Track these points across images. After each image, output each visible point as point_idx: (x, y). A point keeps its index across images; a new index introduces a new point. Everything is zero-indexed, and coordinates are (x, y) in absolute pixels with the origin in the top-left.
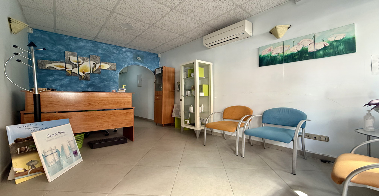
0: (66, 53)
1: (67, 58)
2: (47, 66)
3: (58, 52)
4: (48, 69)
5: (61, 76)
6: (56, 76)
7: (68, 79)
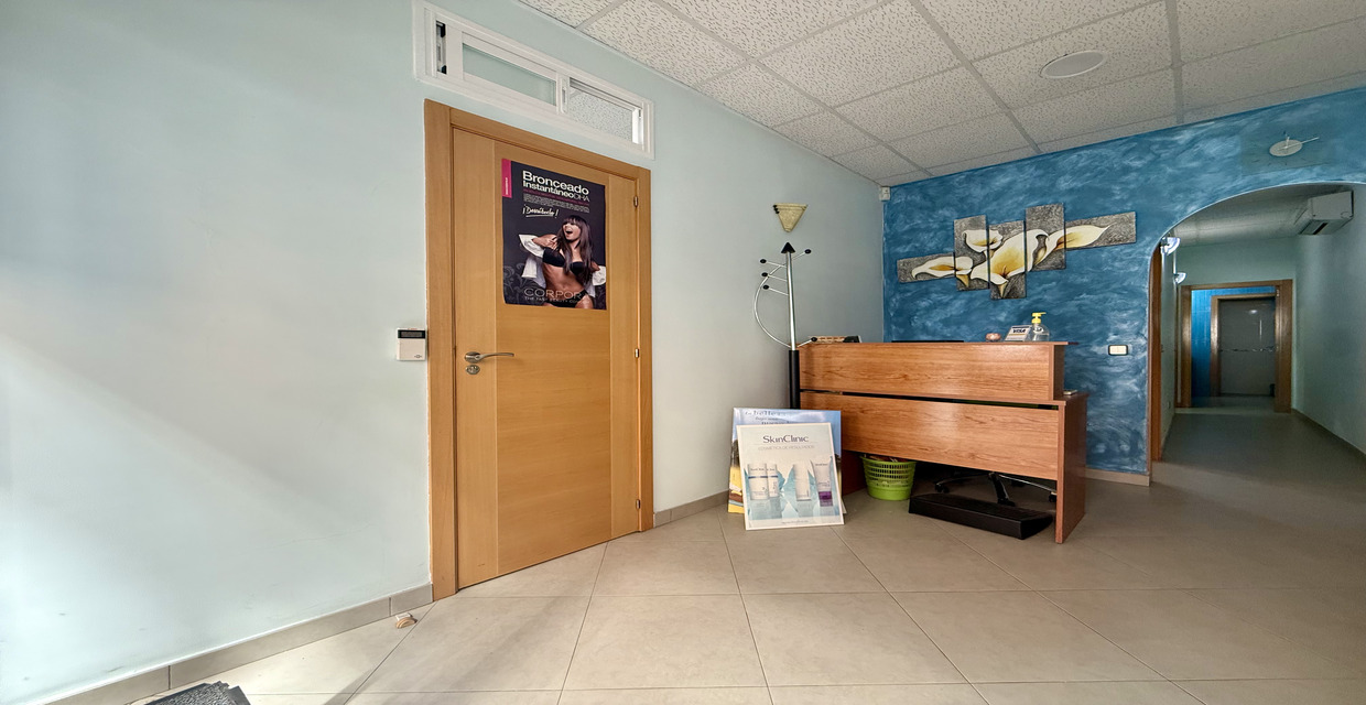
0: (958, 224)
1: (958, 240)
2: (915, 273)
3: (941, 229)
4: (916, 282)
5: (945, 294)
6: (934, 296)
7: (963, 301)
